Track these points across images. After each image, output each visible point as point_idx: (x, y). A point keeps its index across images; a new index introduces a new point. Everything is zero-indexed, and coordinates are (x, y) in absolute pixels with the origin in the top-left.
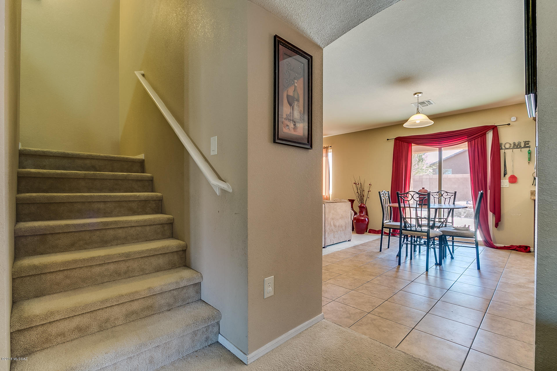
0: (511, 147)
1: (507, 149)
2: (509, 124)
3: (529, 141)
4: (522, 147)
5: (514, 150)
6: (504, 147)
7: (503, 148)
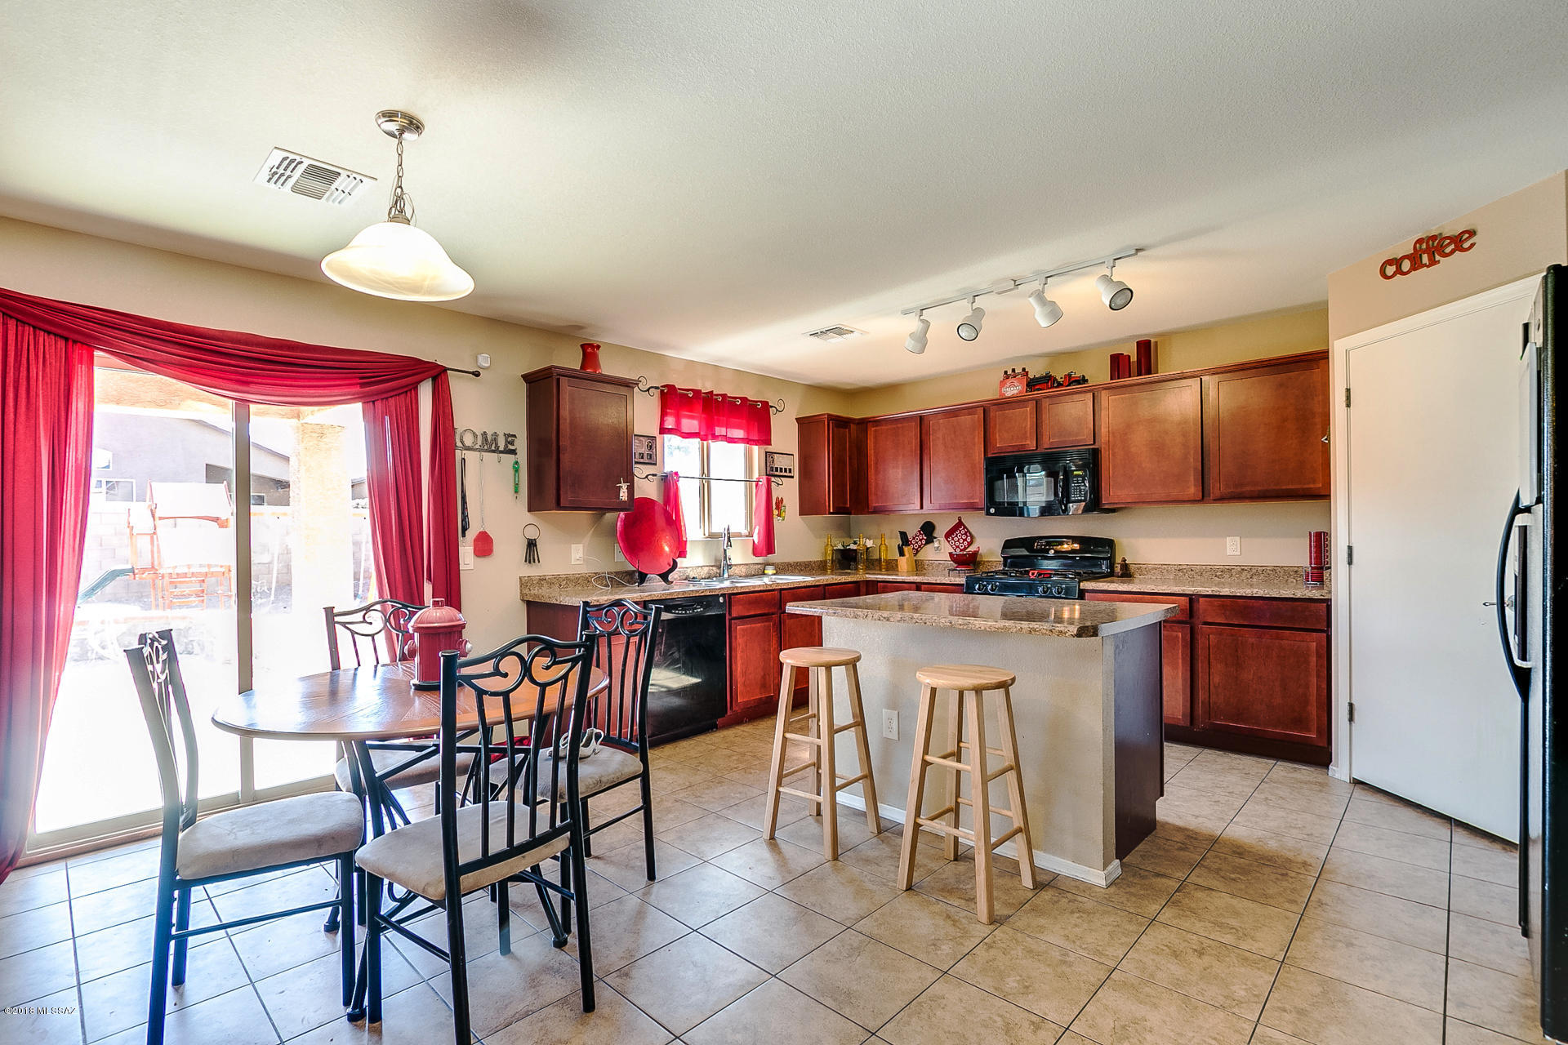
0: (477, 447)
1: (468, 449)
2: (477, 374)
3: (514, 436)
4: (500, 449)
5: (485, 454)
6: (462, 442)
7: (459, 444)
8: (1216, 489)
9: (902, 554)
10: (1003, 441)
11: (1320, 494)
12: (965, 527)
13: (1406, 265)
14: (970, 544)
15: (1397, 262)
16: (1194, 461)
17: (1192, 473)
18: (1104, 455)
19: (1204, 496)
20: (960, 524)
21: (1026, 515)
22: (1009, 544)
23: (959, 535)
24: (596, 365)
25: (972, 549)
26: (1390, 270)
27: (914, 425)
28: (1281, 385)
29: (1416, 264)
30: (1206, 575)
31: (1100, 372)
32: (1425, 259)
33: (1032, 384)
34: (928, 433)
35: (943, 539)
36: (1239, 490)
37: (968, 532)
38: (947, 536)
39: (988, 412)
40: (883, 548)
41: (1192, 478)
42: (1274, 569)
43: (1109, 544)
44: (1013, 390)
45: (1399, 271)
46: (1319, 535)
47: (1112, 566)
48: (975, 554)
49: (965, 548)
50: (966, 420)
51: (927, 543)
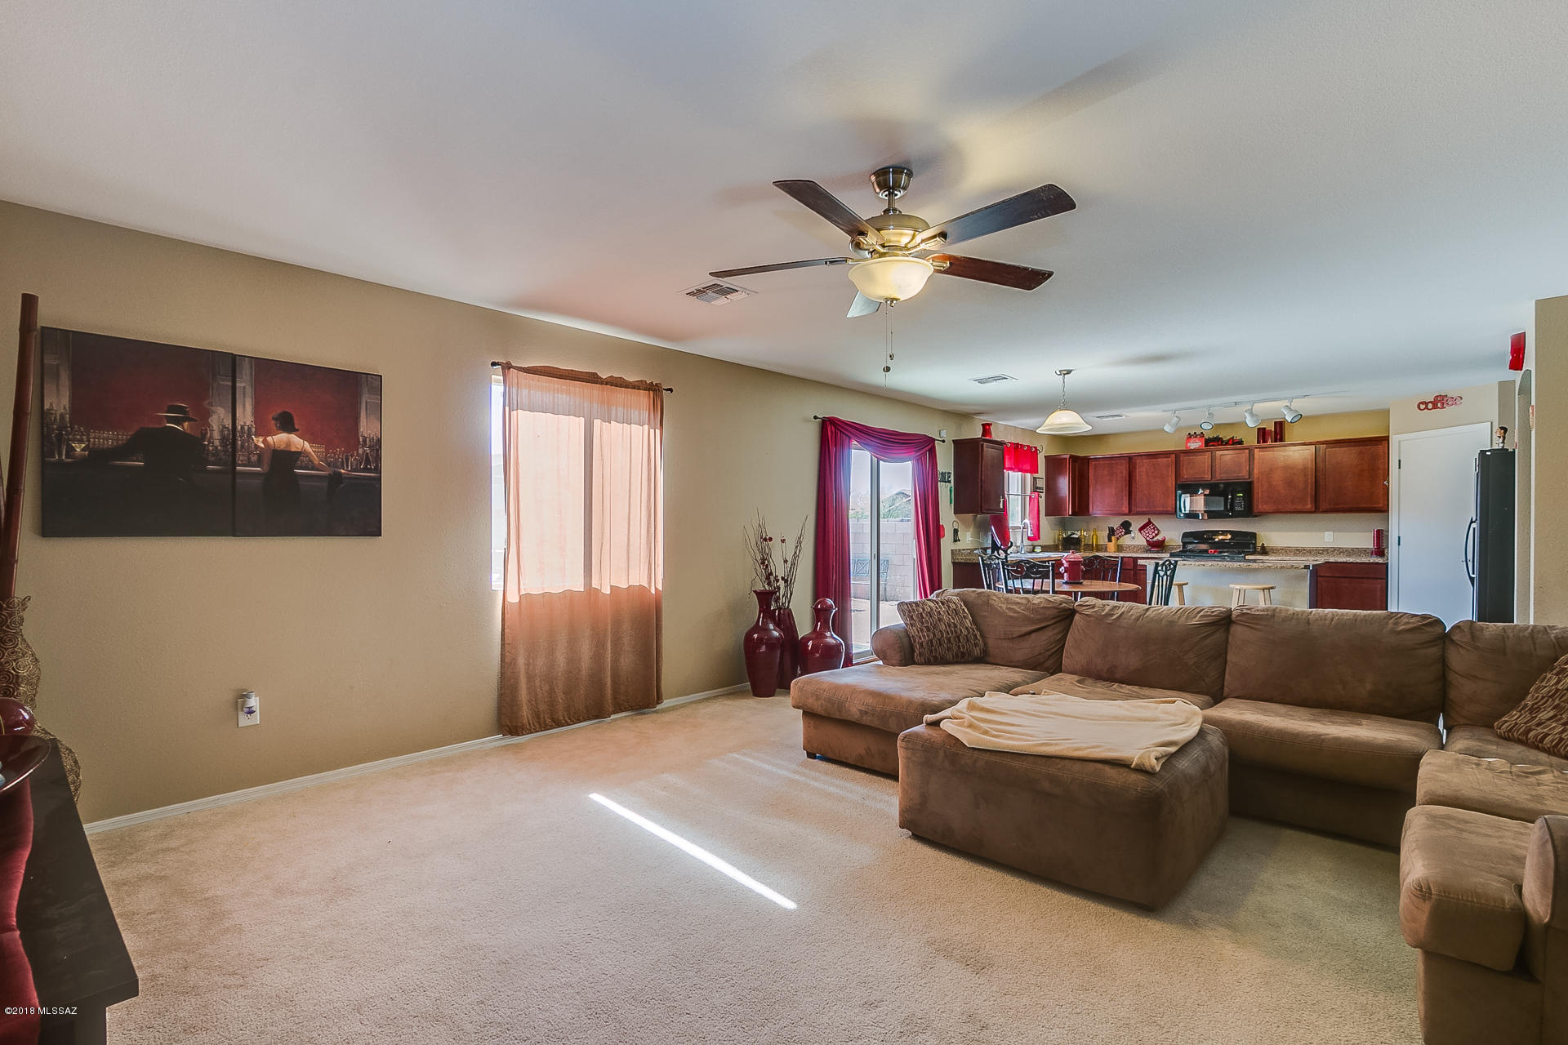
0: (941, 480)
2: (942, 442)
3: (951, 474)
4: (946, 480)
5: (942, 484)
8: (1324, 506)
9: (1110, 540)
10: (1187, 474)
11: (1383, 510)
12: (1153, 525)
13: (1430, 406)
14: (1156, 535)
15: (1426, 404)
16: (1310, 489)
17: (1309, 497)
18: (1256, 484)
19: (1317, 509)
20: (1149, 522)
21: (1201, 518)
22: (1185, 535)
23: (1149, 529)
24: (990, 435)
25: (1160, 538)
26: (1422, 407)
27: (1125, 463)
28: (1361, 452)
29: (1435, 407)
30: (1313, 553)
31: (1251, 439)
32: (1439, 405)
33: (1208, 442)
34: (1135, 468)
35: (1137, 532)
36: (1336, 507)
37: (1155, 528)
38: (1140, 530)
39: (1178, 457)
40: (1095, 536)
41: (1309, 500)
42: (1353, 549)
43: (1254, 535)
44: (1195, 445)
45: (1426, 408)
46: (1378, 531)
47: (1255, 547)
48: (1163, 541)
49: (1153, 537)
50: (1163, 461)
51: (1125, 534)
